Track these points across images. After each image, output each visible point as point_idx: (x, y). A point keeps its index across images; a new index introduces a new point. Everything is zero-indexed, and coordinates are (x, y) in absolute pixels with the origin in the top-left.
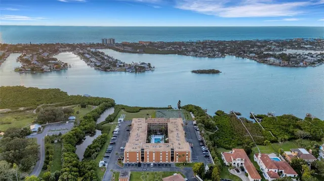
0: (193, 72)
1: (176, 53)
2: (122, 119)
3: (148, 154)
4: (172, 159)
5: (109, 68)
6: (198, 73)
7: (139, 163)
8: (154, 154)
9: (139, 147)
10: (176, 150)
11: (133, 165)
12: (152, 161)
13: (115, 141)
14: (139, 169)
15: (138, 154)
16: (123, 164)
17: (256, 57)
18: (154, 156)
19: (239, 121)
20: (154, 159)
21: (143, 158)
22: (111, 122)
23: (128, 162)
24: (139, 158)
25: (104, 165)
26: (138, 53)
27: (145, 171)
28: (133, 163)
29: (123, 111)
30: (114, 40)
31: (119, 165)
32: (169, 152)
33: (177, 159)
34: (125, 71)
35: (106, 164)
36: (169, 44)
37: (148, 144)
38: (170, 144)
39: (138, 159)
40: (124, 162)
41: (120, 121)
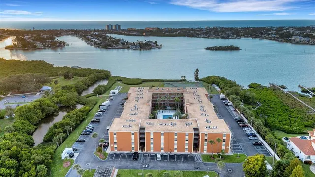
0: (208, 49)
1: (185, 36)
2: (116, 91)
3: (152, 136)
4: (196, 147)
5: (110, 46)
6: (213, 50)
7: (136, 153)
8: (162, 137)
9: (137, 125)
10: (203, 131)
11: (124, 157)
12: (160, 149)
13: (101, 118)
14: (135, 164)
15: (133, 137)
16: (105, 154)
17: (277, 38)
18: (163, 141)
19: (288, 96)
20: (162, 146)
21: (142, 145)
22: (100, 94)
23: (116, 151)
24: (135, 143)
25: (72, 156)
26: (144, 36)
27: (145, 168)
28: (125, 152)
29: (119, 83)
30: (119, 26)
31: (98, 157)
32: (189, 134)
33: (205, 148)
34: (128, 48)
35: (76, 155)
36: (177, 30)
37: (152, 121)
38: (190, 120)
39: (133, 146)
40: (109, 151)
41: (114, 93)
